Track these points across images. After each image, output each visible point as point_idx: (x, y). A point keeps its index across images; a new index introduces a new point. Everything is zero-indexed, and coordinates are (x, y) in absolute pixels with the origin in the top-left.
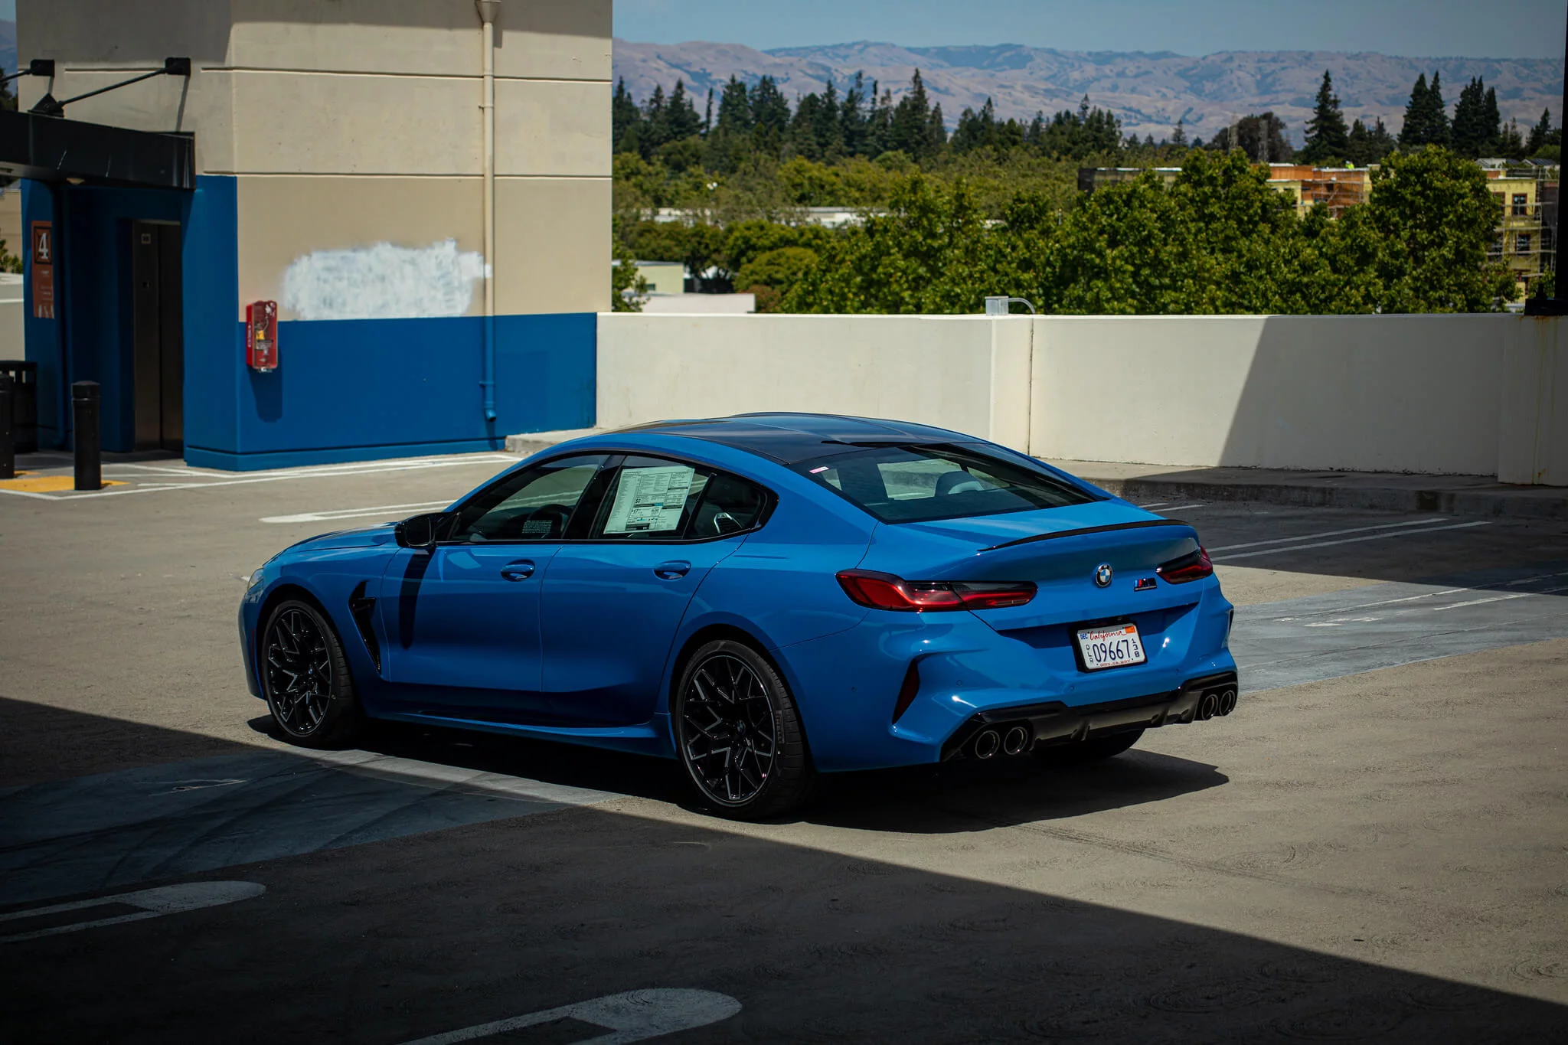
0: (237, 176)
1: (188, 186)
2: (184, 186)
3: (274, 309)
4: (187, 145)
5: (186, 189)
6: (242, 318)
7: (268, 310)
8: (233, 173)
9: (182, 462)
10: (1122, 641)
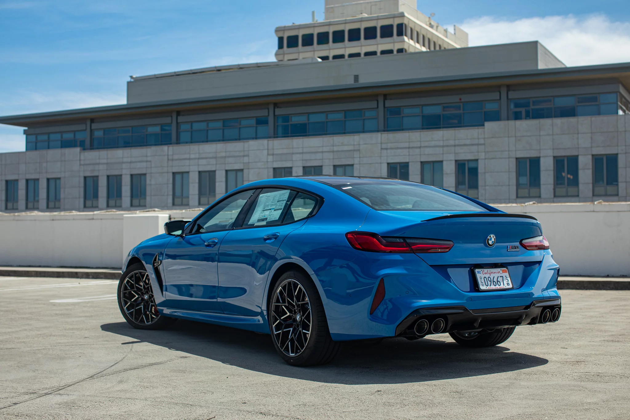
10: (500, 277)
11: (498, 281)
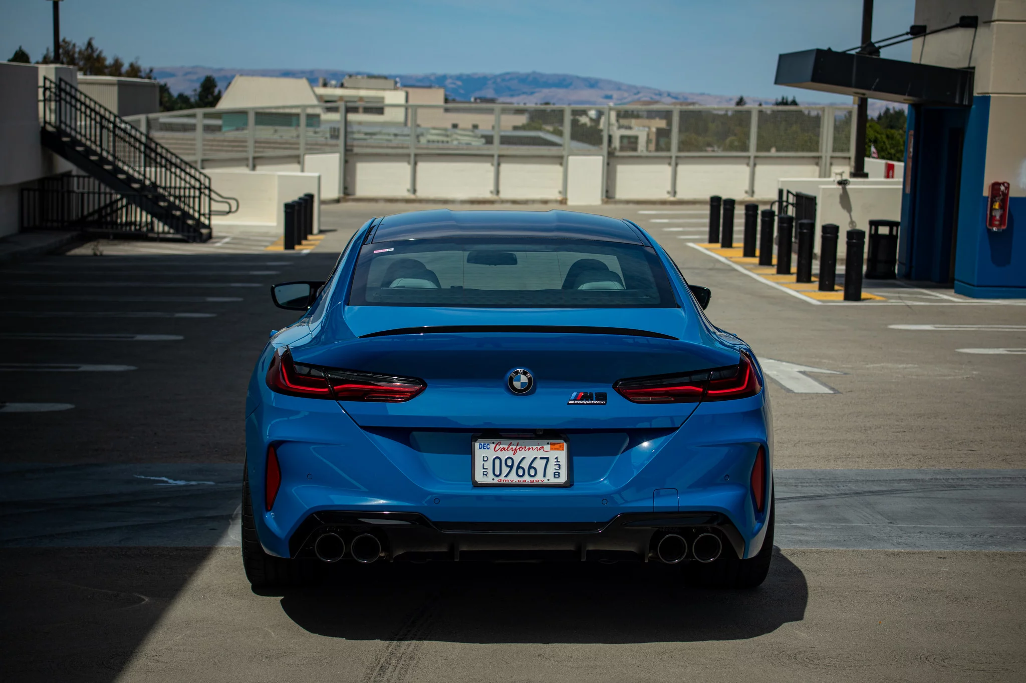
0: (991, 95)
1: (967, 103)
2: (964, 103)
3: (1007, 188)
4: (969, 75)
5: (965, 105)
6: (986, 192)
7: (1002, 188)
8: (989, 93)
9: (952, 292)
10: (541, 458)
11: (530, 467)
